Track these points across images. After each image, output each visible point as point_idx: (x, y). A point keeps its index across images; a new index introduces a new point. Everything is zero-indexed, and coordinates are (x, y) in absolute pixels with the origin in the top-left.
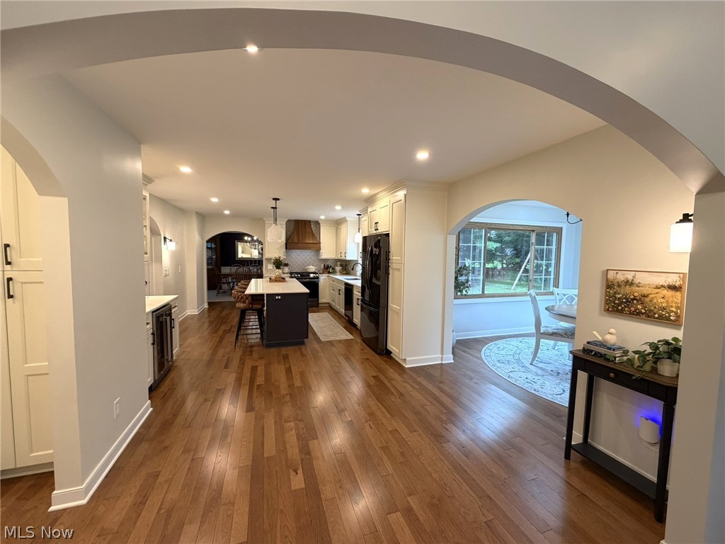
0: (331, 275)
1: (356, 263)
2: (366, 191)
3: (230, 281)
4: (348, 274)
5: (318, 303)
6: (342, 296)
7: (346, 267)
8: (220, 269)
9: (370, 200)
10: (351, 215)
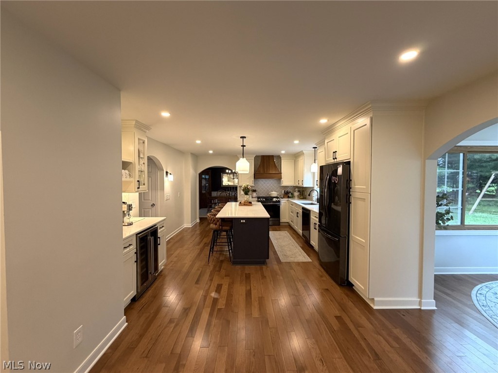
0: (290, 200)
1: (312, 189)
2: (323, 121)
3: (216, 202)
4: (304, 198)
5: (280, 222)
6: (300, 220)
7: (304, 193)
8: (211, 194)
9: (328, 131)
10: (308, 148)
